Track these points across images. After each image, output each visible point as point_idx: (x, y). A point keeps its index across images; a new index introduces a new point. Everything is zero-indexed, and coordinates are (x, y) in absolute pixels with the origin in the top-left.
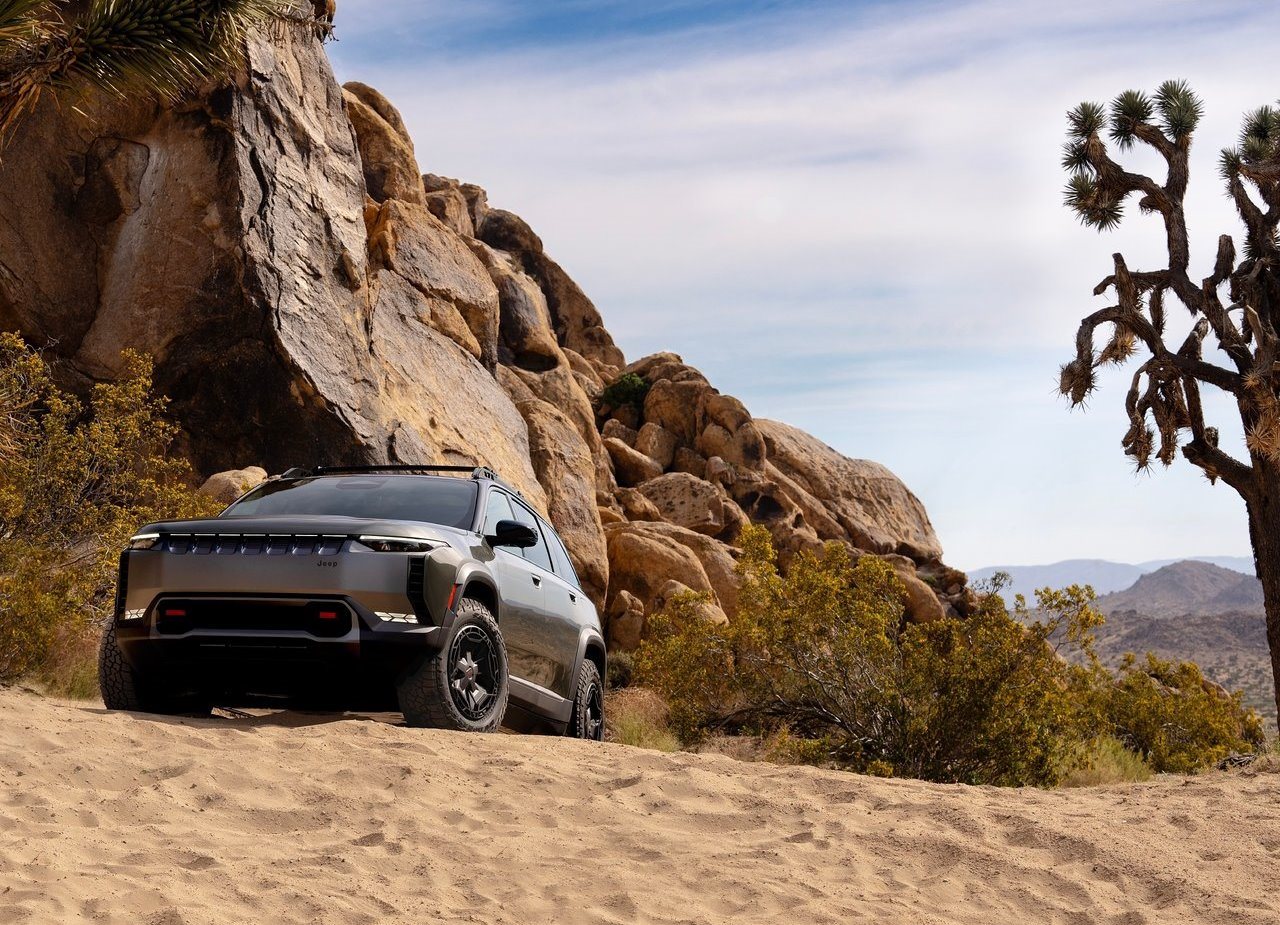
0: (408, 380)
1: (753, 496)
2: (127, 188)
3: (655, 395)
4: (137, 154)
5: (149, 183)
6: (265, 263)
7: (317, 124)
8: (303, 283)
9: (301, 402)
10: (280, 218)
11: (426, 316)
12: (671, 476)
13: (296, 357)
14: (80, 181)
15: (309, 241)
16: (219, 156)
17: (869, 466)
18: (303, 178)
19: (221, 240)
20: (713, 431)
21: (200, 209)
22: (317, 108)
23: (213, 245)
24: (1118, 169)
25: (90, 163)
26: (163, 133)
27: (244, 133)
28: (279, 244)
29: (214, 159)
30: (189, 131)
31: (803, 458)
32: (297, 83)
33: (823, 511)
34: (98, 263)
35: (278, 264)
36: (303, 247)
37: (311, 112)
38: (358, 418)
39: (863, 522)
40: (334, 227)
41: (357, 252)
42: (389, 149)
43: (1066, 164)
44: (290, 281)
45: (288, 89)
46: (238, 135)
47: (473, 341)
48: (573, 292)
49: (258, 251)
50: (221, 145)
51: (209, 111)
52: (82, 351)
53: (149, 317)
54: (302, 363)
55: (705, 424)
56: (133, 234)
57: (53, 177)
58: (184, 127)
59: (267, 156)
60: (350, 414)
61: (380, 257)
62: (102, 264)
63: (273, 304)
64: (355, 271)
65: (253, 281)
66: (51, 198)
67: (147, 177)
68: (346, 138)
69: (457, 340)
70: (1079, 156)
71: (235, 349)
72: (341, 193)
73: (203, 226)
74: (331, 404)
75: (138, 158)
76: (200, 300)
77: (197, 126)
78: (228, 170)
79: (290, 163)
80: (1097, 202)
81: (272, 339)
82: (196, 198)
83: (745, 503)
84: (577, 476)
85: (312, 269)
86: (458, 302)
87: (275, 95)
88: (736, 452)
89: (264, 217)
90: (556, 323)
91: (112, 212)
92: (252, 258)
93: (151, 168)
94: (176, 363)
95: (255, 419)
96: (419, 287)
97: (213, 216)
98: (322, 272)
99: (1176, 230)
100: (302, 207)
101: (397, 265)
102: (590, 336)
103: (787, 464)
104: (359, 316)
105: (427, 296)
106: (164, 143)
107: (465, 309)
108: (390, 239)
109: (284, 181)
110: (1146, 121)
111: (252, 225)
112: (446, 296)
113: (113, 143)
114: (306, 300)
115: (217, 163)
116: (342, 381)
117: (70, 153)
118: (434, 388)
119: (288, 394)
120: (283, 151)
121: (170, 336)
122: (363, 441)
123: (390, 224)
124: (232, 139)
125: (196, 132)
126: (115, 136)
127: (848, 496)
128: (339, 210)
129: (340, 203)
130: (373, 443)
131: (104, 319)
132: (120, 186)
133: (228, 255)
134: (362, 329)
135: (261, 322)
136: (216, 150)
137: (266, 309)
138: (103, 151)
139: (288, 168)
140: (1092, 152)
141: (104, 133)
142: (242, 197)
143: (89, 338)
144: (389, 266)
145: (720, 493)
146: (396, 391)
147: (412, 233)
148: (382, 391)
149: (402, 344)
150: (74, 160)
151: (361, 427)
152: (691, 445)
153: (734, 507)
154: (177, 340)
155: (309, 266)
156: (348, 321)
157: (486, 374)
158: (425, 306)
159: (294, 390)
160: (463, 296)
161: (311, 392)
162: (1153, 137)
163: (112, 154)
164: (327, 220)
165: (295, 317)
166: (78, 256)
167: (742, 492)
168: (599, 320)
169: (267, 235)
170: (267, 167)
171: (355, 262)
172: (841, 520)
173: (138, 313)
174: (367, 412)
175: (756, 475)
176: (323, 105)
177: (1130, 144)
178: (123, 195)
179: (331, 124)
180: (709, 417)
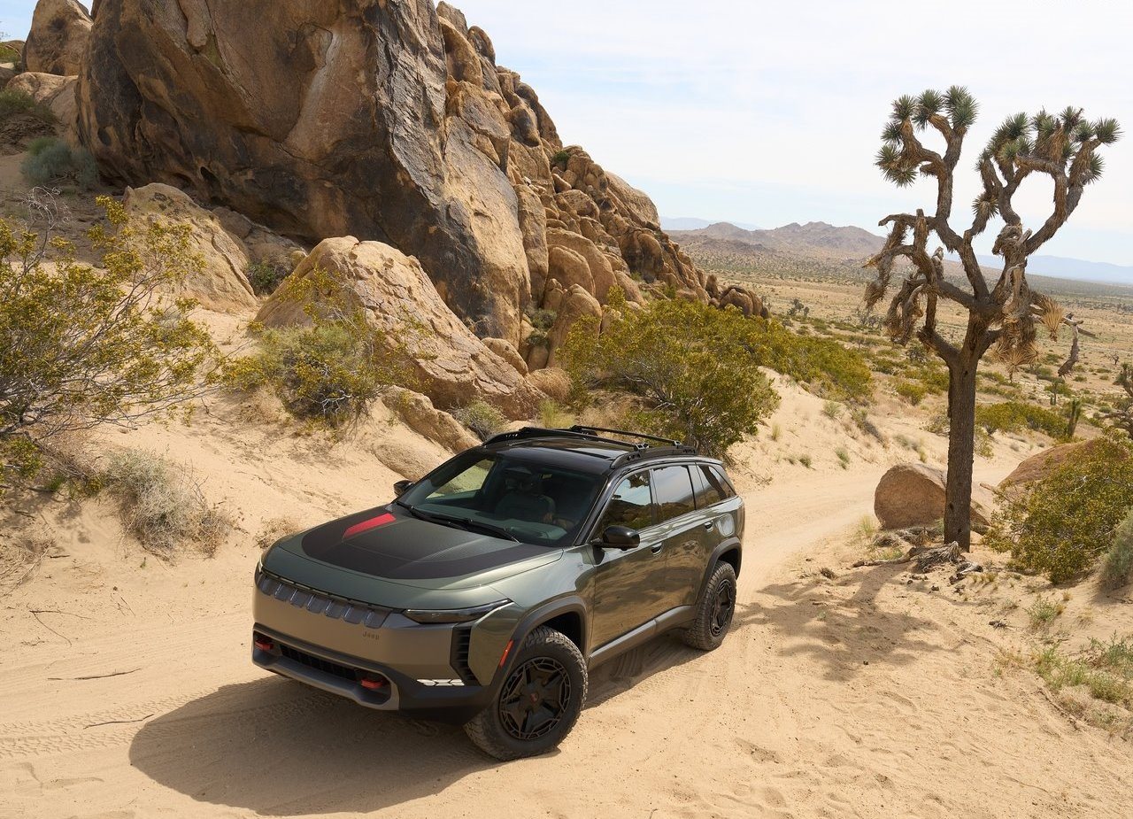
0: (461, 175)
1: (601, 201)
2: (319, 54)
3: (571, 160)
4: (325, 36)
5: (331, 54)
6: (387, 108)
7: (423, 34)
8: (408, 121)
9: (402, 183)
10: (398, 85)
11: (474, 142)
12: (574, 190)
13: (401, 160)
14: (293, 46)
15: (414, 98)
16: (368, 43)
17: (640, 193)
18: (414, 64)
19: (365, 91)
20: (590, 176)
21: (356, 72)
22: (424, 27)
23: (360, 93)
24: (919, 145)
25: (299, 37)
26: (340, 26)
27: (382, 35)
28: (397, 98)
29: (365, 45)
30: (353, 27)
31: (618, 186)
32: (414, 10)
33: (623, 206)
34: (300, 93)
35: (395, 109)
36: (410, 101)
37: (421, 29)
38: (432, 194)
39: (636, 211)
40: (428, 93)
41: (439, 106)
42: (467, 55)
43: (884, 137)
44: (401, 119)
45: (409, 13)
46: (378, 34)
47: (496, 157)
48: (547, 117)
49: (385, 100)
50: (369, 39)
51: (364, 18)
52: (287, 140)
53: (324, 127)
54: (404, 164)
55: (588, 173)
56: (320, 80)
57: (276, 42)
58: (351, 25)
59: (394, 47)
60: (427, 193)
61: (455, 109)
62: (303, 94)
63: (391, 130)
64: (438, 118)
65: (380, 116)
66: (274, 53)
67: (330, 50)
68: (439, 45)
69: (489, 155)
70: (894, 133)
71: (369, 151)
72: (434, 75)
73: (357, 82)
74: (418, 187)
75: (325, 38)
76: (352, 122)
77: (358, 25)
78: (371, 53)
79: (407, 54)
80: (899, 166)
81: (388, 149)
82: (354, 66)
83: (598, 204)
84: (539, 224)
85: (415, 114)
86: (491, 137)
87: (401, 15)
88: (597, 184)
89: (389, 82)
90: (540, 128)
91: (310, 66)
92: (381, 104)
93: (332, 45)
94: (337, 154)
95: (378, 190)
96: (473, 127)
97: (362, 77)
98: (420, 116)
99: (946, 192)
100: (412, 79)
101: (462, 114)
102: (551, 134)
103: (614, 189)
104: (438, 141)
105: (476, 132)
106: (340, 32)
107: (494, 140)
108: (460, 101)
109: (403, 63)
110: (937, 113)
111: (382, 86)
112: (485, 133)
113: (312, 28)
114: (409, 130)
115: (366, 48)
116: (425, 174)
117: (287, 29)
118: (475, 180)
119: (395, 179)
120: (403, 48)
121: (335, 139)
122: (434, 207)
123: (461, 93)
124: (375, 36)
125: (357, 29)
126: (314, 24)
127: (632, 202)
128: (432, 84)
129: (433, 79)
130: (439, 208)
131: (301, 124)
132: (315, 53)
133: (368, 99)
134: (439, 148)
135: (382, 138)
136: (366, 41)
137: (387, 132)
138: (307, 31)
139: (405, 57)
140: (904, 131)
141: (307, 21)
142: (378, 70)
143: (292, 133)
144: (458, 114)
145: (590, 199)
146: (454, 181)
147: (472, 100)
148: (446, 180)
149: (461, 157)
150: (290, 33)
151: (434, 200)
152: (582, 180)
153: (594, 204)
154: (338, 142)
155: (412, 112)
156: (431, 143)
157: (501, 173)
158: (475, 137)
159: (399, 176)
160: (493, 133)
161: (407, 179)
162: (941, 125)
163: (312, 33)
164: (424, 88)
165: (403, 138)
166: (289, 88)
167: (598, 198)
168: (555, 129)
169: (390, 91)
170: (393, 55)
171: (438, 112)
172: (628, 210)
173: (319, 124)
174: (438, 192)
175: (603, 194)
176: (428, 26)
177: (923, 127)
178: (316, 58)
179: (431, 36)
180: (589, 171)
